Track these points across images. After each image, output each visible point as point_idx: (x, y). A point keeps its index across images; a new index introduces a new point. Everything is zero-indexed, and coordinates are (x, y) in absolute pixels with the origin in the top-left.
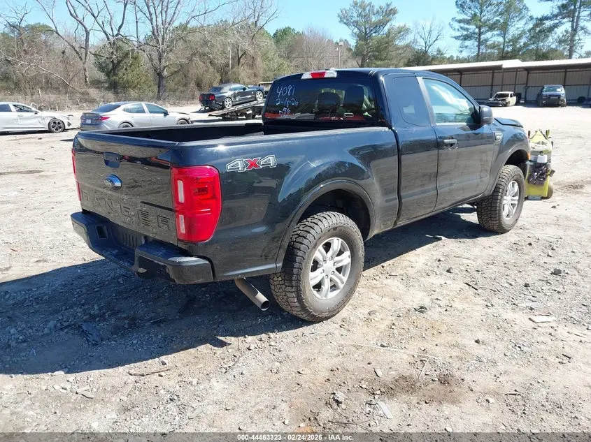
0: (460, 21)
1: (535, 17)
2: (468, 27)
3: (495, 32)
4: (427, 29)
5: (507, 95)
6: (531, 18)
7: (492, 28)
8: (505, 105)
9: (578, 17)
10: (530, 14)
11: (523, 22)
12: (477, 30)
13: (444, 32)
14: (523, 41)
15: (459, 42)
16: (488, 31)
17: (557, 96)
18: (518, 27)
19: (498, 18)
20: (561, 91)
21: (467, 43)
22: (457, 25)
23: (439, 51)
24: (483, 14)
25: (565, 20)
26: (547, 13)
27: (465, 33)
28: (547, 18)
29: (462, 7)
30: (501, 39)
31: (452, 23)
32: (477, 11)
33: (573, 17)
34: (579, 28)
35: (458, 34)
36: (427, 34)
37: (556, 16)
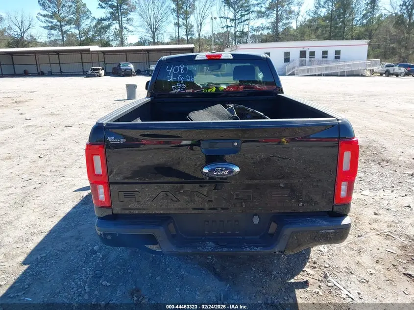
0: (45, 16)
1: (97, 18)
2: (52, 20)
3: (73, 26)
4: (19, 19)
5: (99, 69)
6: (94, 18)
7: (69, 22)
8: (100, 76)
9: (121, 21)
10: (92, 16)
11: (89, 20)
12: (59, 24)
13: (33, 23)
14: (91, 33)
15: (47, 31)
16: (66, 24)
17: (130, 69)
18: (86, 24)
19: (72, 16)
20: (131, 66)
21: (53, 32)
22: (43, 19)
23: (32, 37)
24: (60, 12)
25: (114, 22)
26: (104, 16)
27: (50, 25)
28: (104, 20)
29: (43, 5)
30: (77, 31)
31: (38, 16)
32: (55, 9)
33: (119, 21)
34: (123, 28)
35: (45, 25)
36: (20, 24)
37: (109, 19)
